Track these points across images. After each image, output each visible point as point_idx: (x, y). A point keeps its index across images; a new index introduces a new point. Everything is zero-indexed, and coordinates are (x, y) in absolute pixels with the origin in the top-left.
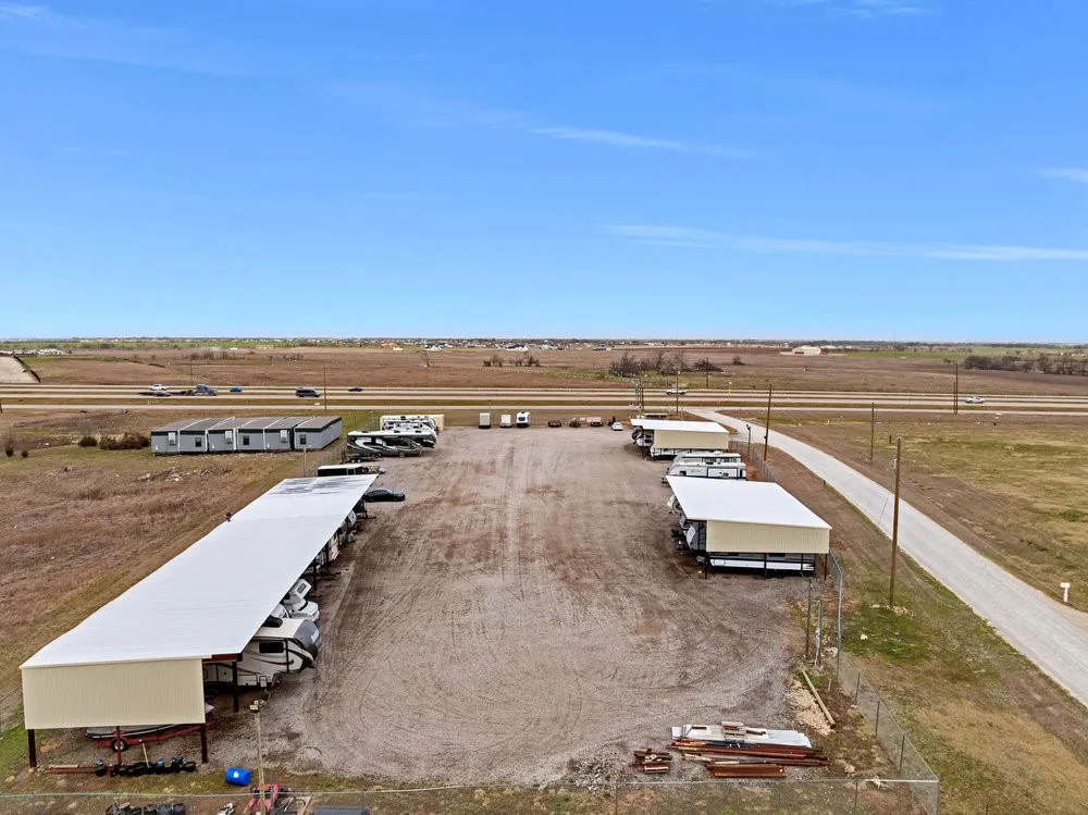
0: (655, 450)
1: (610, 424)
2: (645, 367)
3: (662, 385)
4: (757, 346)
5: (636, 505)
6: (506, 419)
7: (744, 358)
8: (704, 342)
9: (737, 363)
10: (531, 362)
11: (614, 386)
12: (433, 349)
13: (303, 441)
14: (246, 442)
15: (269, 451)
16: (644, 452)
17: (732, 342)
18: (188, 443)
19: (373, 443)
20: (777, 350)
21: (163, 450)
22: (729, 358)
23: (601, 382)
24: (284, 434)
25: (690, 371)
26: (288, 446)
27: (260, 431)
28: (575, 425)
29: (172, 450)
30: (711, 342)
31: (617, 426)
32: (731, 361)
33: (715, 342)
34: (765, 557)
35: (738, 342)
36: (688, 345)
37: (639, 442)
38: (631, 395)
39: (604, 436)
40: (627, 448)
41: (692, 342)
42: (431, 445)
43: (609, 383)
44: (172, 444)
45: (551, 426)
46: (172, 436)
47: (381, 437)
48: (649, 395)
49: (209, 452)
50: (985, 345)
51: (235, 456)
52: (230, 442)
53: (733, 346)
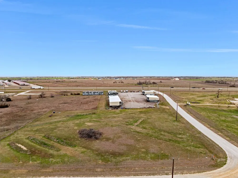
0: (145, 94)
1: (139, 92)
2: (143, 83)
3: (146, 86)
4: (166, 78)
5: (143, 99)
6: (125, 91)
7: (162, 81)
8: (156, 77)
9: (161, 82)
10: (122, 82)
11: (138, 87)
12: (100, 79)
13: (101, 94)
14: (94, 94)
15: (97, 95)
16: (144, 94)
17: (162, 77)
18: (87, 94)
19: (111, 94)
20: (170, 79)
21: (84, 95)
22: (159, 81)
23: (136, 86)
24: (99, 93)
25: (151, 84)
26: (99, 94)
27: (96, 92)
28: (134, 92)
29: (85, 95)
30: (157, 77)
31: (140, 92)
32: (160, 82)
33: (158, 77)
34: (154, 100)
35: (163, 77)
36: (152, 78)
37: (143, 93)
38: (141, 88)
39: (138, 93)
40: (141, 94)
41: (153, 77)
42: (118, 94)
43: (137, 86)
44: (85, 94)
45: (131, 92)
46: (85, 93)
47: (112, 93)
48: (144, 88)
49: (90, 95)
50: (216, 77)
51: (93, 96)
52: (92, 94)
53: (162, 78)
